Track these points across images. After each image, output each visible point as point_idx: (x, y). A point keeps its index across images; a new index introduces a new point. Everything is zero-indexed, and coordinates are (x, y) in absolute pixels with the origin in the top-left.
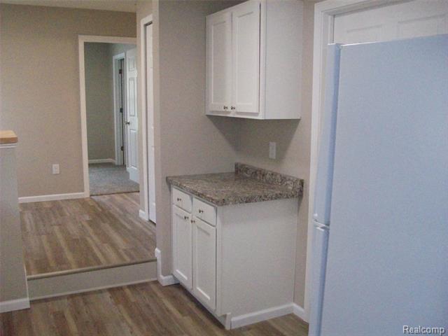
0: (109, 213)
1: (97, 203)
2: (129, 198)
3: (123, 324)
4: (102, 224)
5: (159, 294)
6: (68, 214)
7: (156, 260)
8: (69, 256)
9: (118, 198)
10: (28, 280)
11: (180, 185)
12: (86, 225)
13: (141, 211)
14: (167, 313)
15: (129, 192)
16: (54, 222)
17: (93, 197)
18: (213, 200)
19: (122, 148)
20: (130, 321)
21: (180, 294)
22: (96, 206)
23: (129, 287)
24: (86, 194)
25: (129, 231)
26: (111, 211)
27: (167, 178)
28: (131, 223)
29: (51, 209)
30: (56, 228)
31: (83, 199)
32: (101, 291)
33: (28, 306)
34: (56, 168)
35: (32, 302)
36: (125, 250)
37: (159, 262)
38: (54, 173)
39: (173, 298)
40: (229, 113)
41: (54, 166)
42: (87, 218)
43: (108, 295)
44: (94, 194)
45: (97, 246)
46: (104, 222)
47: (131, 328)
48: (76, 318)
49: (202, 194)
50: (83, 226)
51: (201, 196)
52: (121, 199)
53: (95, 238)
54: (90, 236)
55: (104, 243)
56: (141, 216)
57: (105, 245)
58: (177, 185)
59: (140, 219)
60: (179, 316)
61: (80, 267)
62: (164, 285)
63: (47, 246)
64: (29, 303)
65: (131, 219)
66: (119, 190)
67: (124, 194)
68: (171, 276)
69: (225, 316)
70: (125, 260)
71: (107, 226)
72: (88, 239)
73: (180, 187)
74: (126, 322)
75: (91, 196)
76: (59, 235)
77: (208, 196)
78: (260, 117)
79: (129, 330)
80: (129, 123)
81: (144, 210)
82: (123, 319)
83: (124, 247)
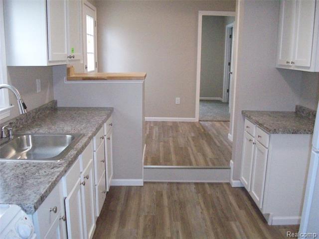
0: (208, 133)
1: (202, 126)
2: (225, 125)
3: (198, 207)
4: (201, 140)
5: (228, 192)
6: (181, 131)
7: (230, 168)
8: (173, 157)
9: (217, 124)
10: (144, 168)
11: (250, 116)
12: (190, 139)
13: (229, 134)
14: (229, 205)
15: (226, 121)
16: (171, 135)
17: (201, 122)
18: (267, 128)
19: (228, 91)
20: (203, 205)
21: (242, 194)
22: (201, 128)
23: (209, 184)
24: (196, 120)
25: (218, 147)
26: (210, 132)
27: (242, 111)
28: (221, 142)
29: (171, 127)
30: (171, 139)
31: (193, 123)
32: (189, 183)
33: (142, 185)
34: (178, 100)
35: (145, 183)
36: (210, 159)
37: (232, 170)
38: (176, 103)
39: (237, 196)
40: (290, 66)
41: (177, 98)
42: (193, 135)
43: (193, 187)
44: (202, 120)
45: (193, 154)
46: (203, 139)
47: (202, 210)
48: (169, 198)
49: (261, 124)
50: (188, 139)
51: (261, 125)
52: (219, 125)
53: (194, 148)
54: (191, 147)
55: (198, 152)
56: (229, 137)
57: (199, 154)
58: (247, 117)
59: (228, 139)
60: (237, 209)
61: (178, 165)
62: (233, 186)
63: (161, 149)
64: (143, 183)
65: (222, 139)
66: (219, 119)
67: (222, 122)
68: (239, 181)
69: (269, 214)
70: (209, 165)
71: (204, 142)
72: (189, 148)
73: (249, 118)
74: (200, 206)
75: (199, 121)
76: (171, 144)
77: (265, 126)
78: (312, 70)
79: (200, 211)
80: (232, 73)
81: (231, 134)
82: (199, 204)
83: (211, 157)
